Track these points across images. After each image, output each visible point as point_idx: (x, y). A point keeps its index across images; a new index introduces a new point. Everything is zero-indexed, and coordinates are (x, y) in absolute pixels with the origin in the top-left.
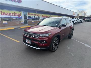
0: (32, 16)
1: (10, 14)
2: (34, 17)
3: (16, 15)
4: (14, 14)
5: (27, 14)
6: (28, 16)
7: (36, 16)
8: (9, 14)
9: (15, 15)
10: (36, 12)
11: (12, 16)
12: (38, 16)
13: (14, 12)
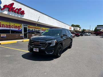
0: (32, 29)
1: (10, 26)
2: (34, 30)
3: (16, 27)
4: (14, 26)
5: (28, 27)
6: (28, 29)
7: (36, 29)
8: (8, 26)
9: (14, 28)
10: (36, 25)
11: (11, 29)
12: (38, 30)
13: (14, 25)
